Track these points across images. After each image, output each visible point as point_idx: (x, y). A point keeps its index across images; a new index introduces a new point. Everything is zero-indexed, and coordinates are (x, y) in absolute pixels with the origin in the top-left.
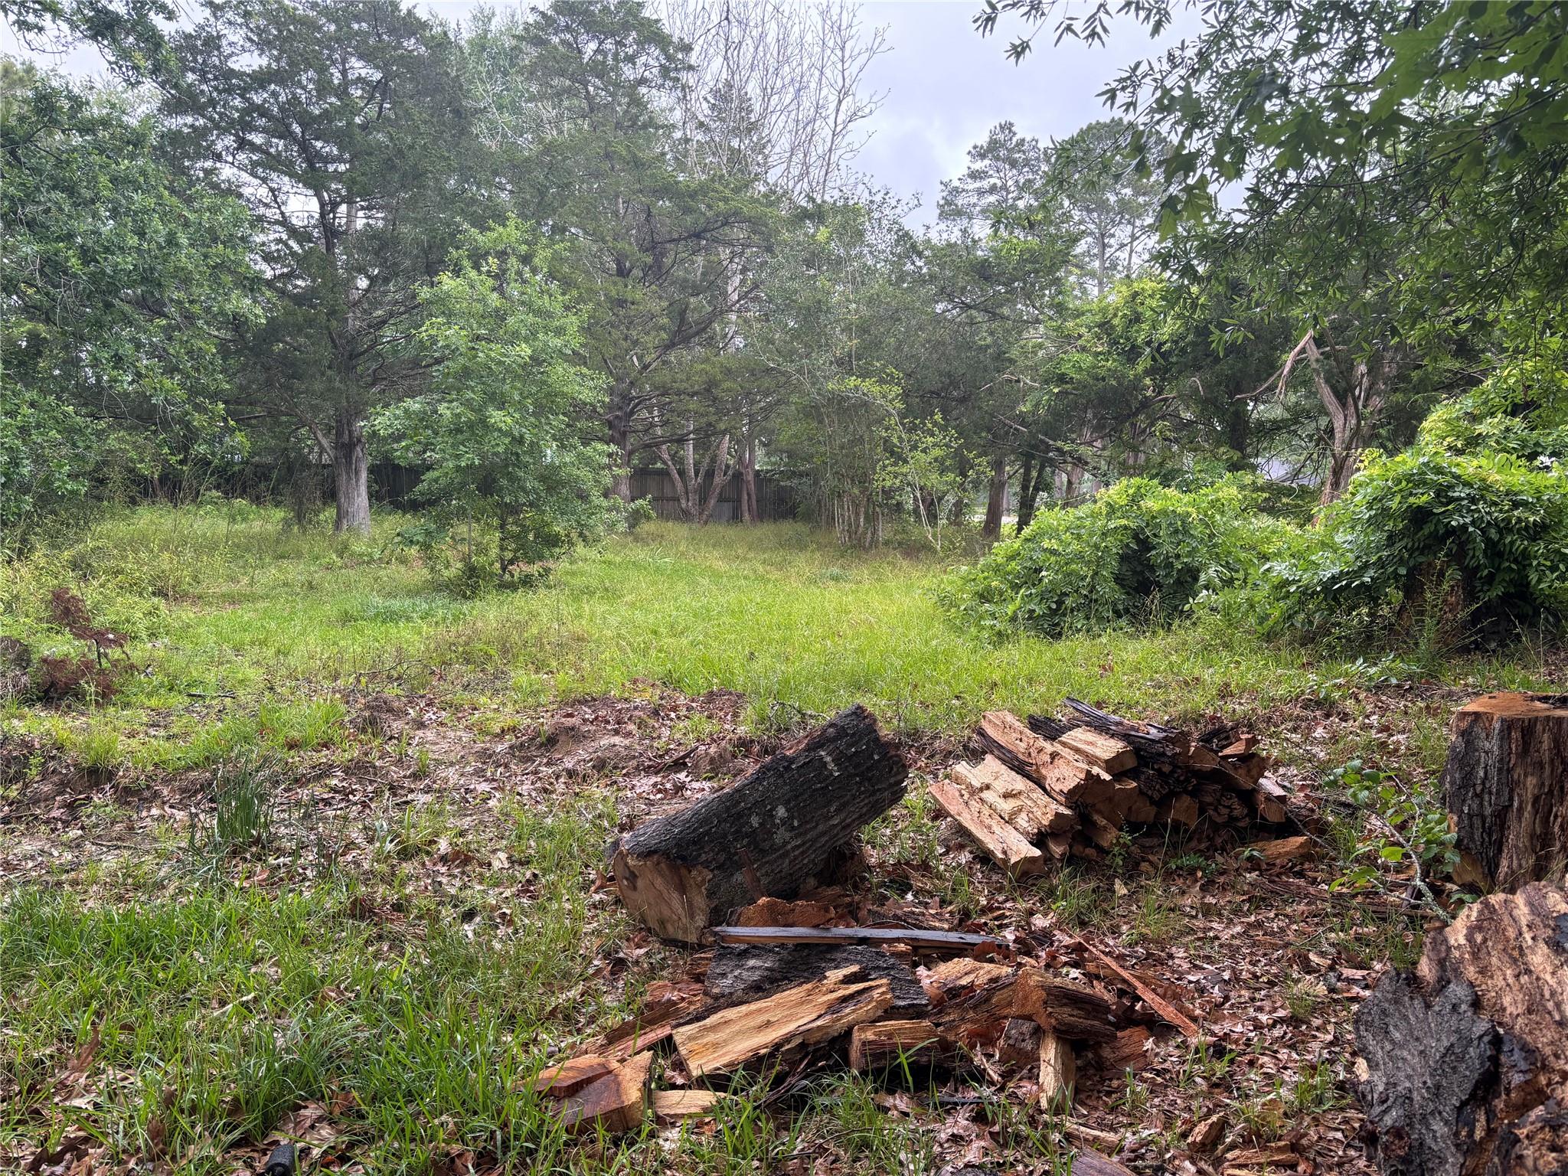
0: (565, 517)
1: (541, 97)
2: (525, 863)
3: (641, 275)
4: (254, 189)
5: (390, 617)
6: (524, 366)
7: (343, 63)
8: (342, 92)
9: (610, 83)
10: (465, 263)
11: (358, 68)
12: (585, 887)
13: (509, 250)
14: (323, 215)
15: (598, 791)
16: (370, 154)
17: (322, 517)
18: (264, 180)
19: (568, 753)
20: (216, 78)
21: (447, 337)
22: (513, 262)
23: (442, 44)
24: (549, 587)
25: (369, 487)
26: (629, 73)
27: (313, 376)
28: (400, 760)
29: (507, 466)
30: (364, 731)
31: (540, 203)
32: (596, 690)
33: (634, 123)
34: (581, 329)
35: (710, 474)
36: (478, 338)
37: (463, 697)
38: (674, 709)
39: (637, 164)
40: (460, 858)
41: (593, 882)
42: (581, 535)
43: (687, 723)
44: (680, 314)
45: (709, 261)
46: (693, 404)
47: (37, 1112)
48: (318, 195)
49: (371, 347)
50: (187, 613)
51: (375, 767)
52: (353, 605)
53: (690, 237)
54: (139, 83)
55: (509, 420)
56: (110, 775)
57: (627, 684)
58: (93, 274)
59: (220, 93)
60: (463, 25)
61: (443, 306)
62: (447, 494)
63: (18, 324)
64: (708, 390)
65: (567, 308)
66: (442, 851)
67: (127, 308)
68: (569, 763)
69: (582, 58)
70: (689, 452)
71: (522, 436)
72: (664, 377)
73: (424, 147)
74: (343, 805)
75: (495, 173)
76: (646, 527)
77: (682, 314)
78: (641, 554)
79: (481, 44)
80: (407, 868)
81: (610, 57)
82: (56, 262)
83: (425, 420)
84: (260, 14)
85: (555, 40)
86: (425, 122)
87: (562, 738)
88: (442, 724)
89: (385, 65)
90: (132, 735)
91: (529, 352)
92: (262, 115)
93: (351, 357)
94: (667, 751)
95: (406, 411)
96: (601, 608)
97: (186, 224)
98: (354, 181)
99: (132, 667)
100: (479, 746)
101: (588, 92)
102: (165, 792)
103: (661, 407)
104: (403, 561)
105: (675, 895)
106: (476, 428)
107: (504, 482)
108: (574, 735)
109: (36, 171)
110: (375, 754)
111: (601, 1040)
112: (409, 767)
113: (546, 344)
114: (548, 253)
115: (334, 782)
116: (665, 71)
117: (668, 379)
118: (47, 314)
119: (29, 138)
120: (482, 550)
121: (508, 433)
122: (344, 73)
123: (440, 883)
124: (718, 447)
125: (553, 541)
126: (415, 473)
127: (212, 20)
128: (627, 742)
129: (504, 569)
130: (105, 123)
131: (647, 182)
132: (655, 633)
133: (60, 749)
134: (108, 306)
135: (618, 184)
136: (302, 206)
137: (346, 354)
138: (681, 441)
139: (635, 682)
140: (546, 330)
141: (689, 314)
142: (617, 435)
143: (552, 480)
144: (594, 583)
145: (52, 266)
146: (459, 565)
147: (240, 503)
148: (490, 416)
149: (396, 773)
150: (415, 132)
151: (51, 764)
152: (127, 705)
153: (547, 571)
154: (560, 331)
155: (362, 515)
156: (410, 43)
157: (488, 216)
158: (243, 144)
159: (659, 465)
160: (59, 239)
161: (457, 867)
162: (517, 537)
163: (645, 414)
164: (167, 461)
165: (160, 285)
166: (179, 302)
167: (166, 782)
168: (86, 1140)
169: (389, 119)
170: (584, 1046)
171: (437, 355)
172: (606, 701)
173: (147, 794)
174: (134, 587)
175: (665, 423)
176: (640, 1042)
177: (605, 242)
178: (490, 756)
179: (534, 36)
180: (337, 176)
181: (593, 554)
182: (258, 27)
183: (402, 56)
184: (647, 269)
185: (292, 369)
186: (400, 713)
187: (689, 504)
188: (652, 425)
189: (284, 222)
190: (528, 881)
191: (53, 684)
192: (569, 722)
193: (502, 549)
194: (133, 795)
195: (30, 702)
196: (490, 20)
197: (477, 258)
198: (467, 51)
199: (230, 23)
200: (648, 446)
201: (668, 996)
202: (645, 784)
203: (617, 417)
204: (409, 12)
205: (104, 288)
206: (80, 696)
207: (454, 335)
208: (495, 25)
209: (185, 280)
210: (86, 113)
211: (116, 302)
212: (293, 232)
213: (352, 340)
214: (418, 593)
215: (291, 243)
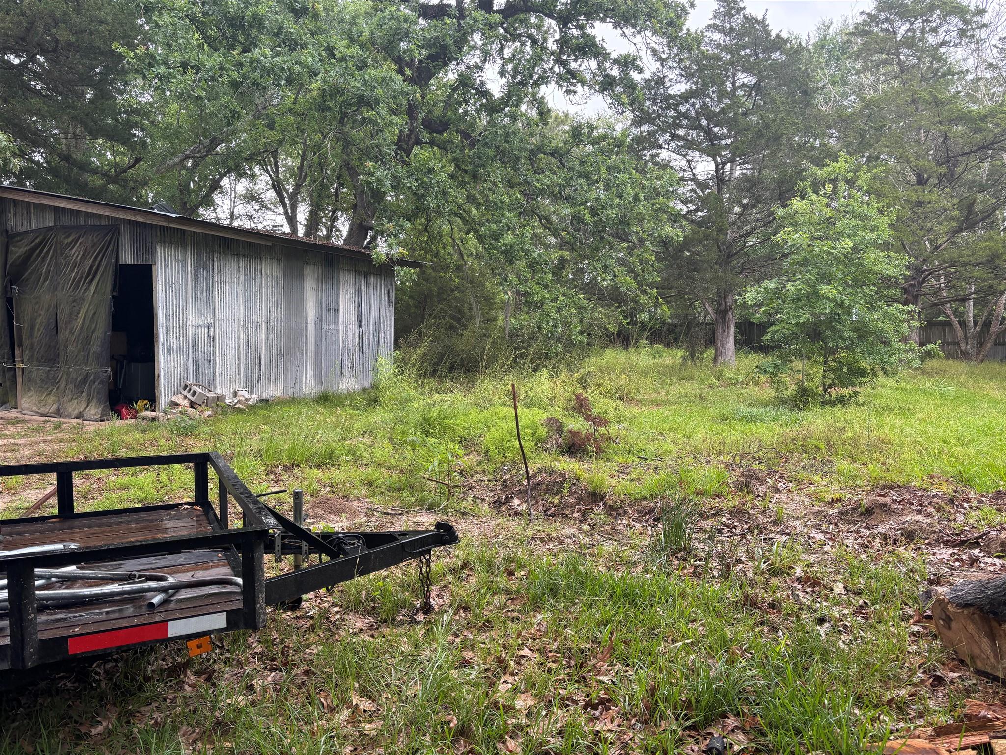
0: (872, 357)
1: (864, 70)
2: (859, 593)
3: (937, 182)
4: (678, 162)
5: (751, 419)
6: (845, 255)
7: (734, 76)
8: (732, 95)
9: (917, 50)
10: (809, 190)
11: (744, 78)
12: (905, 618)
13: (840, 178)
14: (717, 171)
15: (906, 552)
16: (748, 130)
17: (705, 355)
18: (684, 156)
19: (882, 522)
20: (661, 101)
21: (794, 239)
22: (843, 186)
23: (798, 51)
24: (858, 404)
25: (735, 337)
26: (932, 39)
27: (706, 270)
28: (765, 511)
29: (831, 322)
30: (741, 490)
31: (860, 143)
32: (903, 479)
33: (935, 75)
34: (891, 225)
35: (987, 324)
36: (814, 238)
37: (804, 475)
38: (967, 500)
39: (938, 103)
40: (811, 582)
41: (911, 617)
42: (883, 369)
43: (978, 512)
44: (969, 207)
45: (993, 166)
46: (977, 272)
47: (584, 678)
48: (714, 160)
49: (742, 249)
50: (635, 410)
51: (749, 514)
52: (727, 410)
53: (979, 149)
54: (624, 112)
55: (834, 291)
56: (602, 498)
57: (926, 478)
58: (595, 222)
59: (663, 109)
60: (811, 35)
61: (792, 220)
62: (787, 341)
63: (554, 252)
64: (990, 261)
65: (880, 212)
66: (798, 575)
67: (610, 239)
68: (882, 529)
69: (896, 38)
70: (970, 309)
71: (843, 302)
72: (954, 253)
73: (782, 119)
74: (729, 534)
75: (829, 127)
76: (931, 364)
77: (970, 207)
78: (928, 384)
79: (821, 45)
80: (775, 581)
81: (918, 32)
82: (579, 217)
83: (777, 293)
84: (688, 58)
85: (876, 29)
86: (783, 103)
87: (877, 511)
88: (789, 491)
89: (760, 73)
90: (612, 476)
91: (851, 245)
92: (685, 118)
93: (729, 256)
94: (963, 532)
95: (766, 289)
96: (899, 421)
97: (643, 188)
98: (737, 148)
99: (610, 438)
100: (816, 509)
101: (900, 60)
102: (630, 511)
103: (947, 276)
104: (757, 384)
105: (985, 640)
106: (812, 297)
107: (828, 333)
108: (887, 510)
109: (571, 169)
110: (749, 505)
111: (930, 731)
112: (770, 517)
113: (864, 238)
114: (869, 175)
115: (724, 519)
116: (962, 33)
117: (956, 255)
118: (572, 245)
119: (568, 152)
120: (810, 378)
121: (833, 300)
122: (734, 83)
123: (798, 595)
124: (996, 304)
125: (862, 373)
126: (763, 327)
127: (660, 68)
128: (929, 520)
129: (825, 391)
130: (605, 137)
131: (946, 115)
132: (945, 442)
133: (578, 480)
134: (602, 238)
135: (921, 120)
136: (705, 167)
137: (726, 255)
138: (964, 300)
139: (932, 477)
140: (865, 228)
141: (975, 206)
142: (910, 298)
143: (862, 332)
144: (892, 404)
145: (577, 219)
146: (794, 387)
147: (659, 346)
148: (821, 290)
149: (762, 519)
150: (777, 110)
151: (574, 488)
152: (608, 460)
153: (856, 394)
154: (874, 229)
155: (730, 354)
156: (776, 55)
157: (825, 156)
158: (674, 137)
159: (941, 318)
160: (581, 204)
161: (809, 586)
162: (834, 370)
163: (933, 282)
164: (622, 323)
165: (628, 224)
166: (637, 233)
167: (631, 506)
168: (609, 701)
169: (760, 106)
170: (917, 733)
171: (786, 251)
172: (908, 488)
173: (621, 511)
174: (607, 394)
175: (949, 288)
176: (964, 741)
177: (908, 161)
178: (825, 516)
179: (861, 31)
180: (727, 146)
181: (891, 382)
182: (685, 67)
183: (771, 65)
184: (941, 177)
185: (694, 265)
186: (763, 482)
187: (969, 347)
188: (940, 289)
189: (694, 179)
190: (860, 606)
191: (573, 444)
192: (883, 500)
193: (824, 377)
194: (614, 511)
195: (563, 453)
196: (829, 27)
197: (816, 186)
198: (812, 51)
199: (670, 68)
200: (936, 305)
201: (983, 713)
202: (944, 553)
203: (911, 285)
204: (778, 36)
205: (599, 229)
206: (585, 451)
207: (800, 237)
208: (831, 31)
209: (641, 219)
210: (595, 134)
211: (605, 236)
212: (699, 184)
213: (730, 246)
214: (767, 405)
215: (698, 191)
